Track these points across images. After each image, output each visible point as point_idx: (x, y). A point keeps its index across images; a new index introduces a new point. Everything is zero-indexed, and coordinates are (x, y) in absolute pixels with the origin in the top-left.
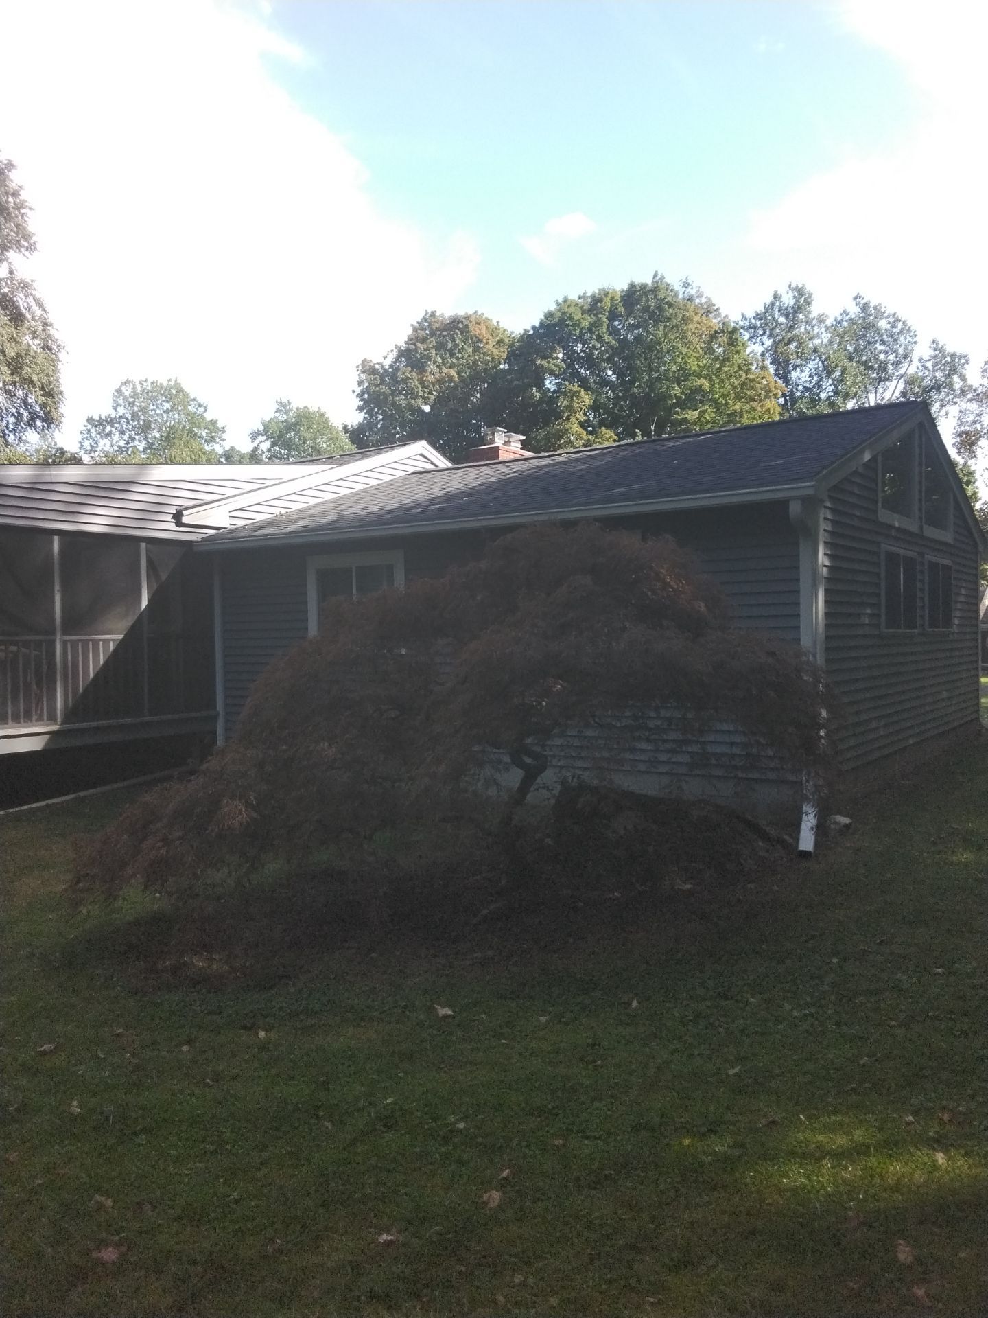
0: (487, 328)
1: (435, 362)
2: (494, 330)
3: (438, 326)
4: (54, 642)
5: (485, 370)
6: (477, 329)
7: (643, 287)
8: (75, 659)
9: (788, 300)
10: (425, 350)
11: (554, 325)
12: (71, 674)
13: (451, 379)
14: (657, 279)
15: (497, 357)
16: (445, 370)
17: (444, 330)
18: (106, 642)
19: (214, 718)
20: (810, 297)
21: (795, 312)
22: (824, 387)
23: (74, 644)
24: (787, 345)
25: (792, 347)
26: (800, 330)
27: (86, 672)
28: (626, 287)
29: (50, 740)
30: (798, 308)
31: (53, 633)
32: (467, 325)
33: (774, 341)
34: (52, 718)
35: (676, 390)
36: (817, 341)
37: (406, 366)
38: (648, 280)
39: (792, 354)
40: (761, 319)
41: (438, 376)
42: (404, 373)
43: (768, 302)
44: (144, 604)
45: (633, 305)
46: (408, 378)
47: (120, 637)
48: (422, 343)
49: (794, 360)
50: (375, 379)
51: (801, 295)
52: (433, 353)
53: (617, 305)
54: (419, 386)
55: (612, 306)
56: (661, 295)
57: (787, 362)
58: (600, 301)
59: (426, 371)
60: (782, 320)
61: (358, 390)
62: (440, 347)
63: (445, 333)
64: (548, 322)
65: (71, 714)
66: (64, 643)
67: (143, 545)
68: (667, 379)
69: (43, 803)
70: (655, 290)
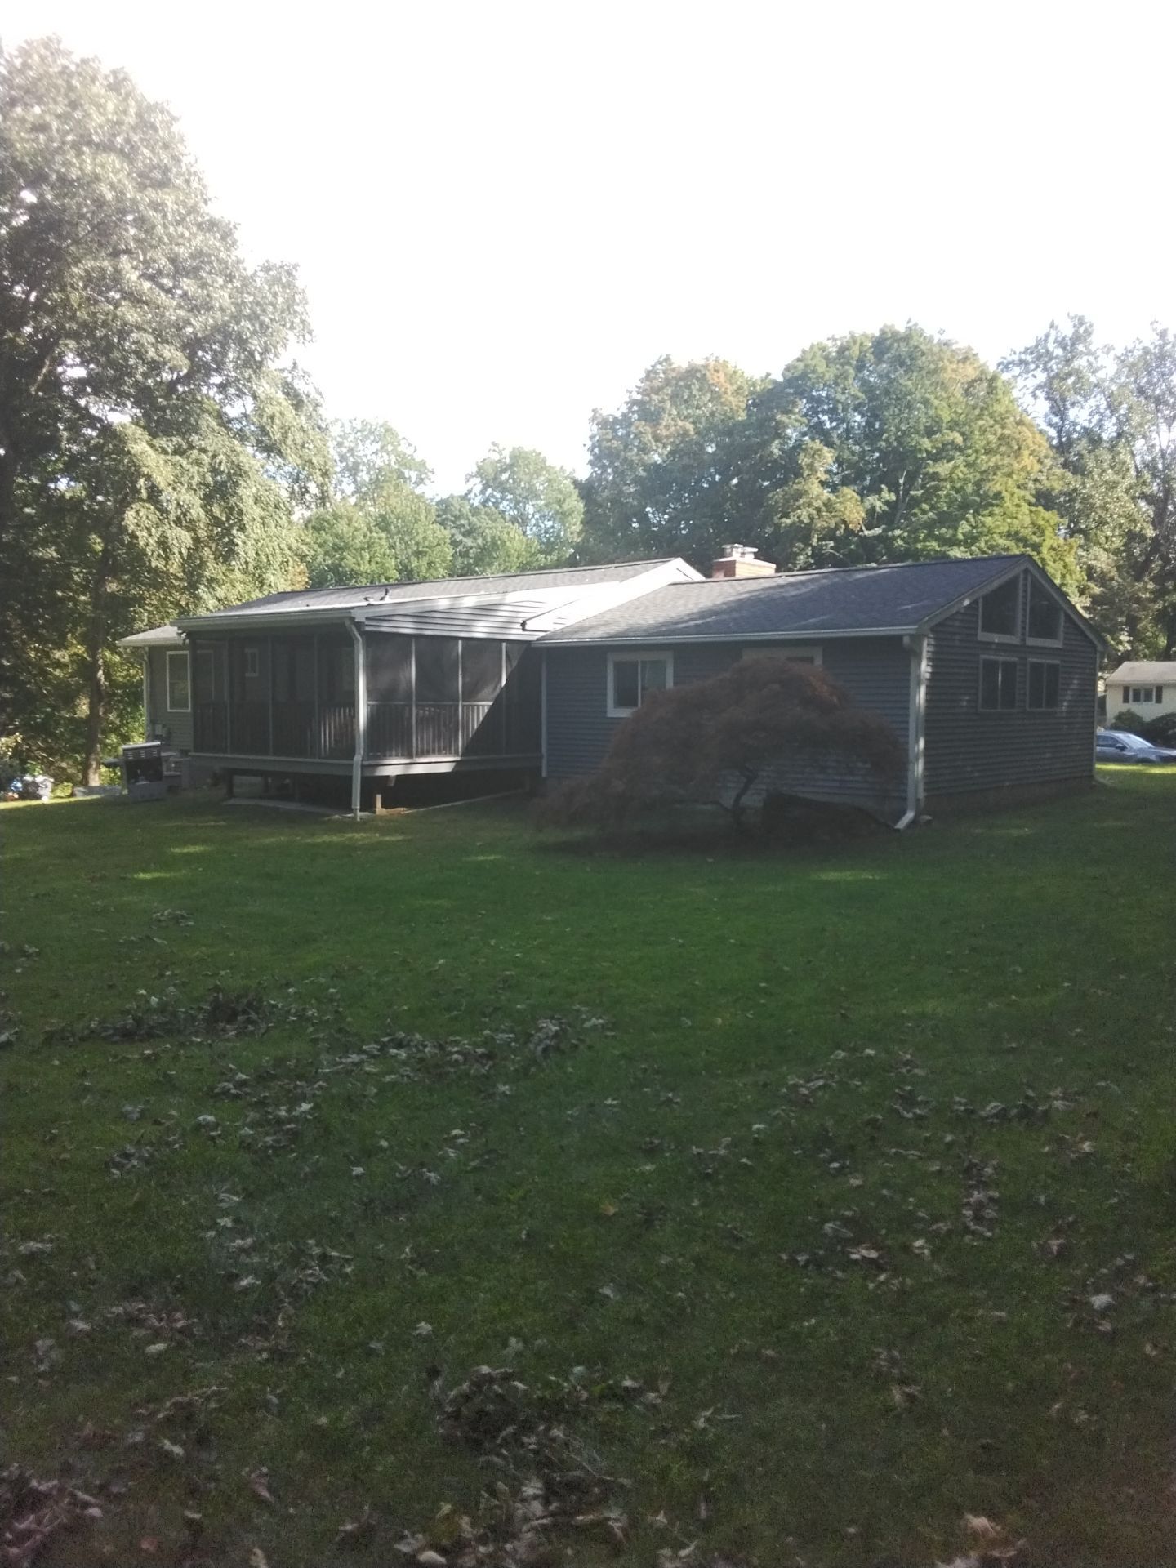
0: (726, 375)
1: (670, 415)
2: (732, 376)
3: (674, 375)
4: (458, 706)
5: (723, 421)
6: (715, 377)
7: (895, 334)
8: (468, 716)
9: (1067, 331)
10: (660, 402)
11: (797, 379)
12: (466, 727)
13: (686, 433)
14: (910, 324)
15: (735, 408)
16: (680, 423)
17: (681, 379)
18: (483, 706)
19: (541, 757)
20: (1091, 326)
21: (1073, 345)
22: (1105, 427)
23: (468, 706)
24: (1065, 379)
25: (1070, 381)
26: (1080, 363)
27: (473, 725)
28: (877, 334)
29: (455, 767)
30: (1077, 339)
31: (458, 701)
32: (705, 375)
33: (1049, 376)
34: (457, 753)
35: (926, 444)
36: (1101, 374)
37: (639, 420)
38: (901, 328)
39: (1069, 391)
40: (1032, 353)
41: (672, 429)
42: (637, 428)
43: (1042, 336)
44: (504, 682)
45: (882, 353)
46: (641, 433)
47: (491, 703)
48: (657, 394)
49: (1071, 397)
50: (607, 434)
51: (1081, 324)
52: (668, 405)
53: (866, 351)
54: (652, 441)
55: (861, 352)
56: (914, 343)
57: (1064, 400)
58: (848, 349)
59: (660, 424)
60: (1059, 352)
61: (589, 444)
62: (674, 397)
63: (681, 383)
64: (790, 375)
65: (467, 750)
66: (463, 706)
67: (504, 644)
68: (917, 432)
69: (450, 805)
70: (906, 338)
